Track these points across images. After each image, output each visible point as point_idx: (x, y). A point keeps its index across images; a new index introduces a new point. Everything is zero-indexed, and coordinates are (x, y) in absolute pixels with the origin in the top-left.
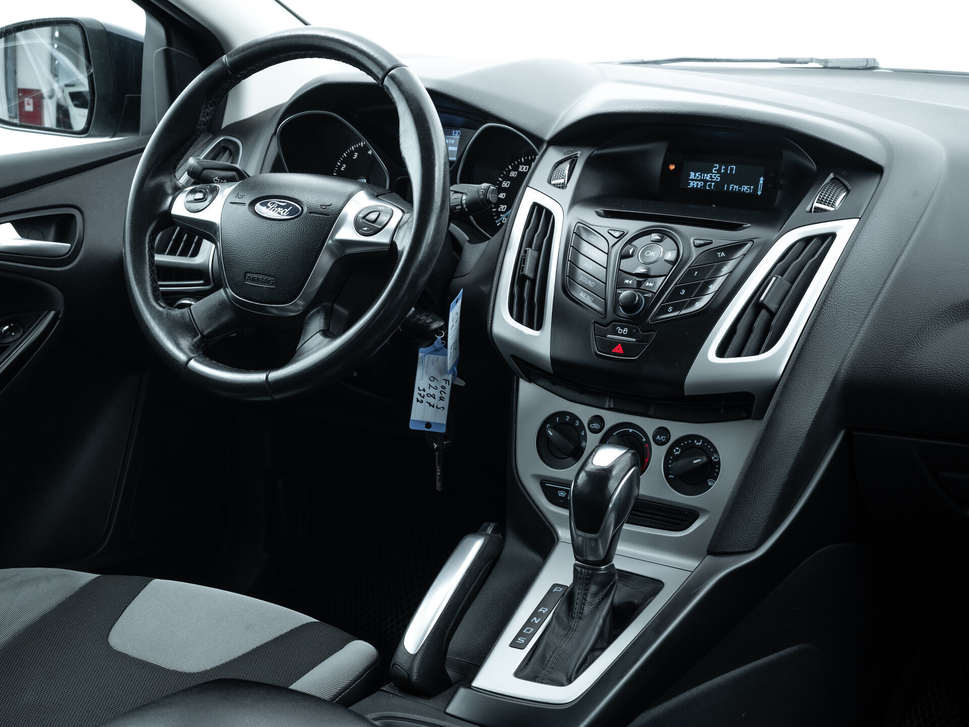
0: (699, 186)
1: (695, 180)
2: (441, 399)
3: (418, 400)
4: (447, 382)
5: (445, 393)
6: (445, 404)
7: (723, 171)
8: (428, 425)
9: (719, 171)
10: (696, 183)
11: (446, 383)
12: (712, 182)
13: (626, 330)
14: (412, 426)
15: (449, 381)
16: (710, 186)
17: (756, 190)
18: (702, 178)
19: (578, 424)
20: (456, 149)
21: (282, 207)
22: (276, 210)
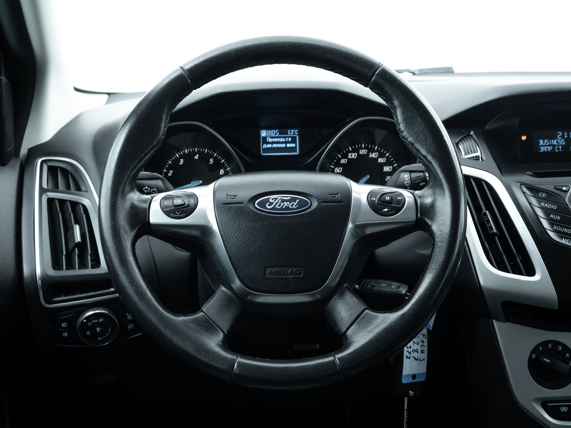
0: (549, 150)
1: (545, 146)
2: (422, 352)
3: (407, 357)
4: (424, 336)
5: (424, 346)
6: (425, 356)
7: (566, 137)
8: (414, 377)
9: (563, 137)
10: (546, 148)
11: (424, 338)
12: (559, 145)
14: (404, 381)
15: (425, 335)
16: (558, 149)
18: (550, 143)
19: (560, 348)
20: (294, 145)
21: (287, 201)
22: (282, 204)
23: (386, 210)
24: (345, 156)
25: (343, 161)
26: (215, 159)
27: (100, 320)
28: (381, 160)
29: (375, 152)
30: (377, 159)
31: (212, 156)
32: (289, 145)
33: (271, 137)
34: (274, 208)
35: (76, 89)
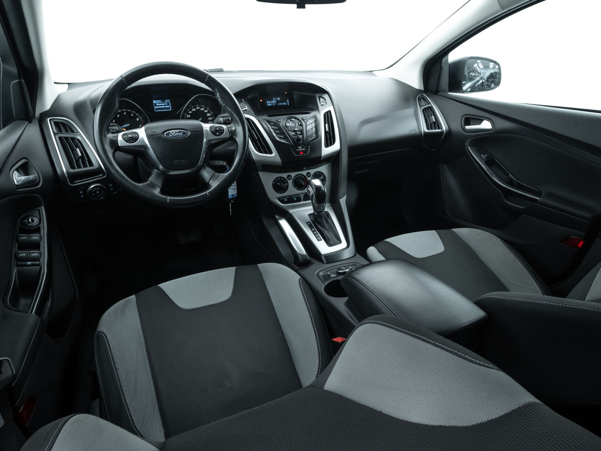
1: (269, 103)
2: (235, 186)
3: (229, 189)
8: (233, 195)
9: (275, 100)
13: (301, 147)
14: (230, 197)
16: (274, 104)
17: (287, 103)
18: (271, 102)
19: (283, 179)
20: (169, 106)
21: (178, 133)
22: (176, 134)
23: (218, 134)
24: (191, 110)
25: (190, 112)
26: (134, 114)
27: (98, 188)
28: (205, 111)
29: (203, 108)
30: (204, 111)
31: (132, 113)
32: (166, 107)
33: (159, 103)
34: (172, 136)
35: (55, 83)
